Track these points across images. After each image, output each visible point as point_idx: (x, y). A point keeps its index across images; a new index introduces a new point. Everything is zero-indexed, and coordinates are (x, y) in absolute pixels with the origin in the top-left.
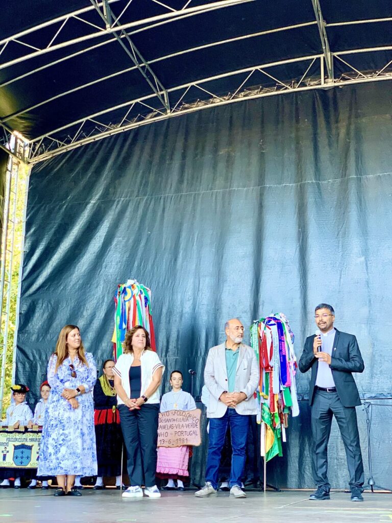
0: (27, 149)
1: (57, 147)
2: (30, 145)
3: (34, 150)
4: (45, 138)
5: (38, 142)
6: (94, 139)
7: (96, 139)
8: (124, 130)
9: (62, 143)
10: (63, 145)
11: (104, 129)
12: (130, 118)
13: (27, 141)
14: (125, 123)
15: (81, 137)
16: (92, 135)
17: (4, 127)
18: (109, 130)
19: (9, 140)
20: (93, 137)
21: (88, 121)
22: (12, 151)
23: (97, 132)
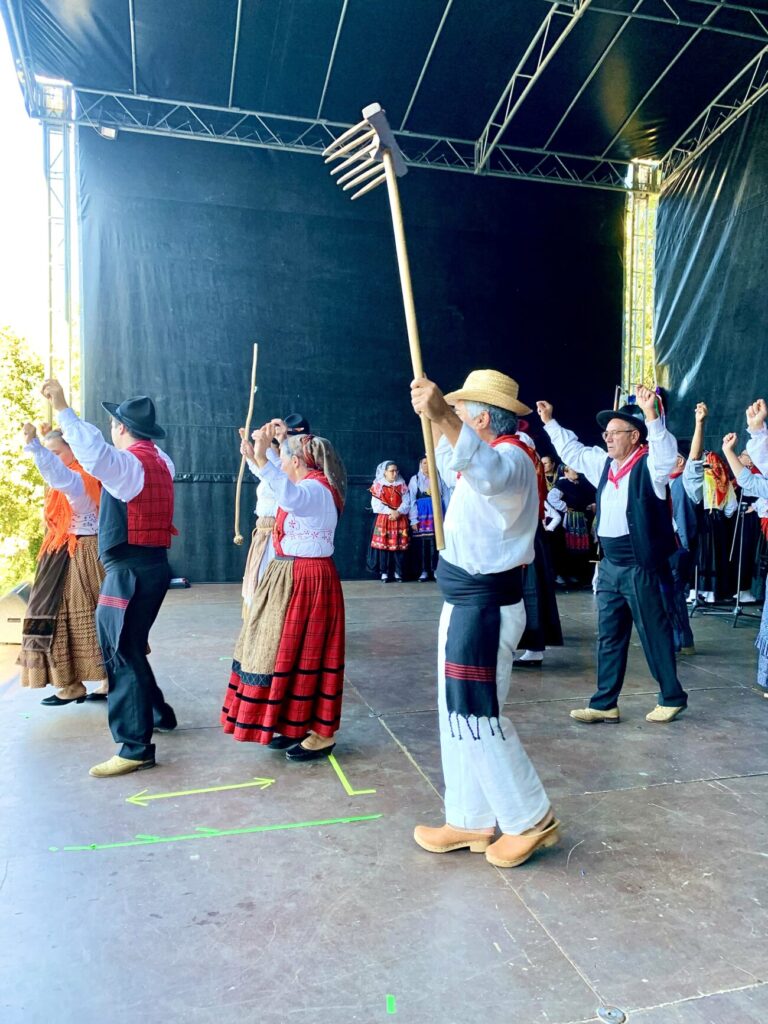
0: (660, 174)
1: (683, 160)
2: (660, 166)
3: (664, 171)
4: (675, 152)
5: (667, 160)
6: (720, 132)
7: (723, 131)
8: (751, 103)
9: (688, 152)
11: (727, 112)
12: (758, 84)
13: (657, 163)
14: (753, 91)
15: (707, 135)
16: (717, 127)
17: (610, 161)
18: (734, 110)
19: (624, 173)
20: (718, 129)
21: (713, 108)
22: (630, 186)
23: (723, 120)
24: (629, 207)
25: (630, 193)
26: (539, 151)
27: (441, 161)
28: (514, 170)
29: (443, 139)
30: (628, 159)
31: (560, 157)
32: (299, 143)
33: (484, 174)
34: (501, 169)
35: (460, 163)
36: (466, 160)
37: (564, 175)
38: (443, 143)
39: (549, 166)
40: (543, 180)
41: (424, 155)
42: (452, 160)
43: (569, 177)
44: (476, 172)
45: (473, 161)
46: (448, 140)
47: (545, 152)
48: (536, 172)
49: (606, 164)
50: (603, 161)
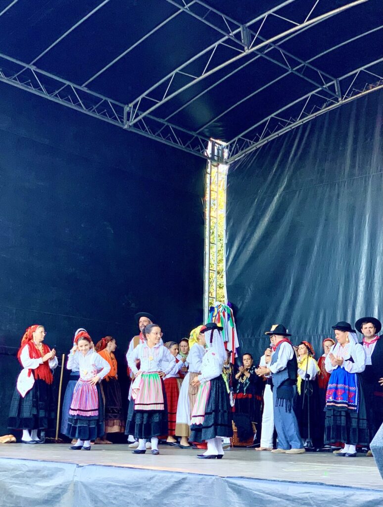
0: (226, 152)
1: (248, 146)
2: (227, 146)
3: (230, 150)
4: (239, 139)
5: (233, 143)
6: (278, 134)
7: (280, 135)
8: (302, 122)
9: (252, 142)
10: (253, 144)
11: (285, 124)
12: (309, 111)
13: (224, 144)
14: (304, 115)
15: (267, 134)
16: (276, 131)
17: (199, 137)
18: (290, 124)
19: (206, 147)
20: (276, 133)
21: (272, 118)
22: (210, 156)
23: (280, 128)
24: (208, 170)
25: (209, 161)
26: (161, 121)
27: (104, 114)
28: (146, 131)
29: (107, 99)
30: (209, 138)
31: (173, 128)
32: (15, 79)
33: (130, 130)
34: (140, 129)
35: (115, 119)
36: (119, 117)
37: (175, 141)
38: (106, 102)
39: (166, 132)
40: (163, 141)
41: (95, 108)
42: (111, 115)
43: (177, 143)
44: (126, 127)
45: (123, 118)
46: (109, 100)
47: (164, 123)
48: (159, 135)
49: (197, 138)
50: (195, 136)
